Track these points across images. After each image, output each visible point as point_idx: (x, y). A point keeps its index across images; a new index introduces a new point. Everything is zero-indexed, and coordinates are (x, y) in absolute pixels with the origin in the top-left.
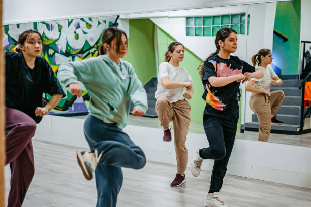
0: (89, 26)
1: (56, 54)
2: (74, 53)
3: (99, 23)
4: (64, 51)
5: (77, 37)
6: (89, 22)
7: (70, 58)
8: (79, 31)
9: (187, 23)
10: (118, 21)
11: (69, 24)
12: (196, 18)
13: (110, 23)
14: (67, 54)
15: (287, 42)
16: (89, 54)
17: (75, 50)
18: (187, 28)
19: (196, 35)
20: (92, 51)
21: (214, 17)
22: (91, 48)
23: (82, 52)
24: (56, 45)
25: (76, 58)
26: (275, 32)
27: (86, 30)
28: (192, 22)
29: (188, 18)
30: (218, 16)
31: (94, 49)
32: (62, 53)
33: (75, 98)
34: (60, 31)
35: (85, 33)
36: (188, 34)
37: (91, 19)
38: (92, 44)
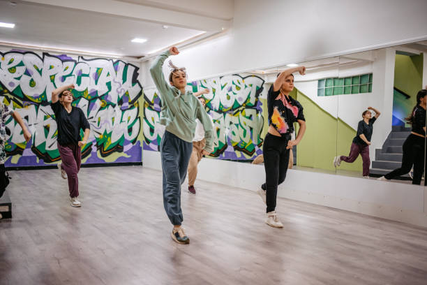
0: (238, 88)
1: (211, 111)
2: (225, 110)
3: (246, 86)
4: (217, 109)
5: (229, 98)
6: (238, 85)
7: (222, 115)
8: (230, 94)
9: (319, 85)
10: (264, 86)
11: (222, 87)
12: (328, 79)
13: (257, 87)
14: (220, 111)
15: (410, 99)
16: (238, 111)
17: (226, 108)
18: (319, 90)
19: (326, 95)
20: (241, 109)
21: (345, 78)
22: (240, 106)
23: (232, 109)
24: (211, 104)
25: (227, 114)
26: (395, 88)
27: (236, 91)
28: (323, 84)
29: (320, 81)
30: (349, 78)
31: (243, 107)
32: (216, 111)
33: (226, 147)
34: (214, 93)
35: (235, 94)
36: (318, 95)
37: (239, 83)
38: (241, 103)
